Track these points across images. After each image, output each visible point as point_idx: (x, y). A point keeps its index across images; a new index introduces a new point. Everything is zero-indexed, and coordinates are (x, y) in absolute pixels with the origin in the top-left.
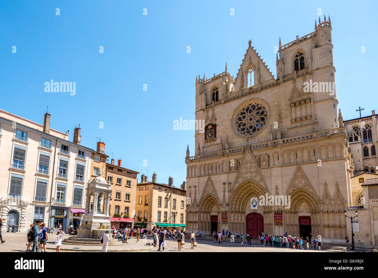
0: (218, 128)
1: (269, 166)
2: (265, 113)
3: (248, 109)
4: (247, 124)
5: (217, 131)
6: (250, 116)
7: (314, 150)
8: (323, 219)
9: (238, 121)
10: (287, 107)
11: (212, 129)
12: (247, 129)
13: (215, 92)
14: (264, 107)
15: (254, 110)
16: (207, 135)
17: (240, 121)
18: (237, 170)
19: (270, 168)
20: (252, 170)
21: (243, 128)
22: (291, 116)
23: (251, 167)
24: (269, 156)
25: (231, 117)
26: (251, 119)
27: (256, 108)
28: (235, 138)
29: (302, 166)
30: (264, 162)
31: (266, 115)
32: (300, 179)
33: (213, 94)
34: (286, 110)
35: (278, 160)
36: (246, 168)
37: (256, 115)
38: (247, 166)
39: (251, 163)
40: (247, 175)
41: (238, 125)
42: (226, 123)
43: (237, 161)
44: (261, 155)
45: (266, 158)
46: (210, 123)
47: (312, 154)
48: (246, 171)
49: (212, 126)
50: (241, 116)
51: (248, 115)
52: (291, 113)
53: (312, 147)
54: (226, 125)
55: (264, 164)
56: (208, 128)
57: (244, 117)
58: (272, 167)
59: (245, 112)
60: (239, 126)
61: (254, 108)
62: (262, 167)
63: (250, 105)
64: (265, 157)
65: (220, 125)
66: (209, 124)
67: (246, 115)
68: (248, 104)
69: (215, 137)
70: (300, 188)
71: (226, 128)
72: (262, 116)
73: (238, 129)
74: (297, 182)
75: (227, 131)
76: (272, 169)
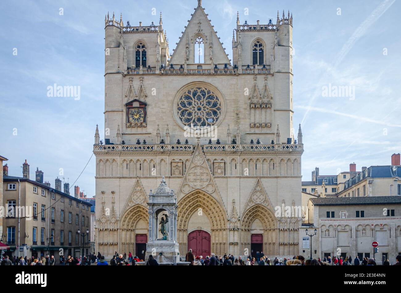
0: (149, 110)
1: (225, 175)
2: (218, 106)
3: (196, 94)
4: (193, 114)
5: (148, 113)
6: (198, 104)
7: (274, 163)
8: (279, 236)
9: (180, 106)
10: (246, 105)
11: (140, 109)
12: (194, 121)
13: (141, 50)
14: (217, 97)
15: (204, 98)
16: (130, 116)
17: (183, 107)
18: (183, 175)
19: (227, 177)
20: (202, 177)
21: (188, 118)
22: (250, 119)
23: (202, 174)
24: (225, 163)
25: (171, 98)
26: (199, 109)
27: (207, 96)
28: (178, 130)
29: (262, 179)
30: (219, 169)
31: (219, 109)
32: (258, 194)
33: (138, 53)
34: (245, 109)
35: (236, 168)
36: (195, 174)
37: (206, 105)
38: (196, 171)
39: (202, 167)
40: (195, 184)
41: (180, 112)
42: (163, 105)
43: (183, 163)
44: (215, 160)
45: (222, 165)
46: (137, 98)
47: (272, 167)
48: (194, 177)
49: (140, 105)
50: (186, 101)
51: (195, 102)
52: (250, 114)
53: (272, 159)
54: (163, 108)
55: (219, 171)
56: (132, 105)
57: (190, 104)
58: (230, 177)
59: (191, 96)
60: (183, 114)
61: (204, 95)
62: (216, 175)
63: (199, 89)
64: (220, 162)
65: (154, 105)
66: (135, 100)
67: (193, 102)
68: (196, 87)
69: (145, 121)
70: (258, 204)
71: (163, 112)
72: (214, 109)
73: (180, 118)
74: (255, 197)
75: (164, 117)
76: (229, 179)
